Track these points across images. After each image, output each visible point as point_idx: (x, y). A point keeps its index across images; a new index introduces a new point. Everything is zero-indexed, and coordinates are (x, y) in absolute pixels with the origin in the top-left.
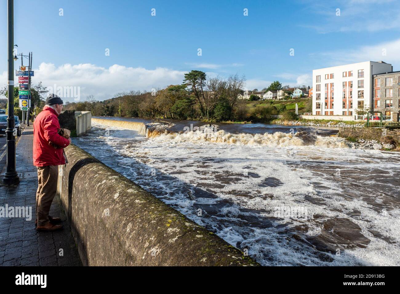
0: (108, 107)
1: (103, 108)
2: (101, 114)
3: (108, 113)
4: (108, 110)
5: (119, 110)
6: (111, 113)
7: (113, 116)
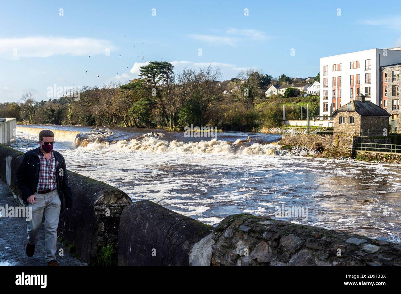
0: (53, 111)
1: (46, 113)
2: (43, 121)
3: (53, 119)
4: (53, 116)
5: (69, 115)
6: (58, 120)
7: (60, 124)
